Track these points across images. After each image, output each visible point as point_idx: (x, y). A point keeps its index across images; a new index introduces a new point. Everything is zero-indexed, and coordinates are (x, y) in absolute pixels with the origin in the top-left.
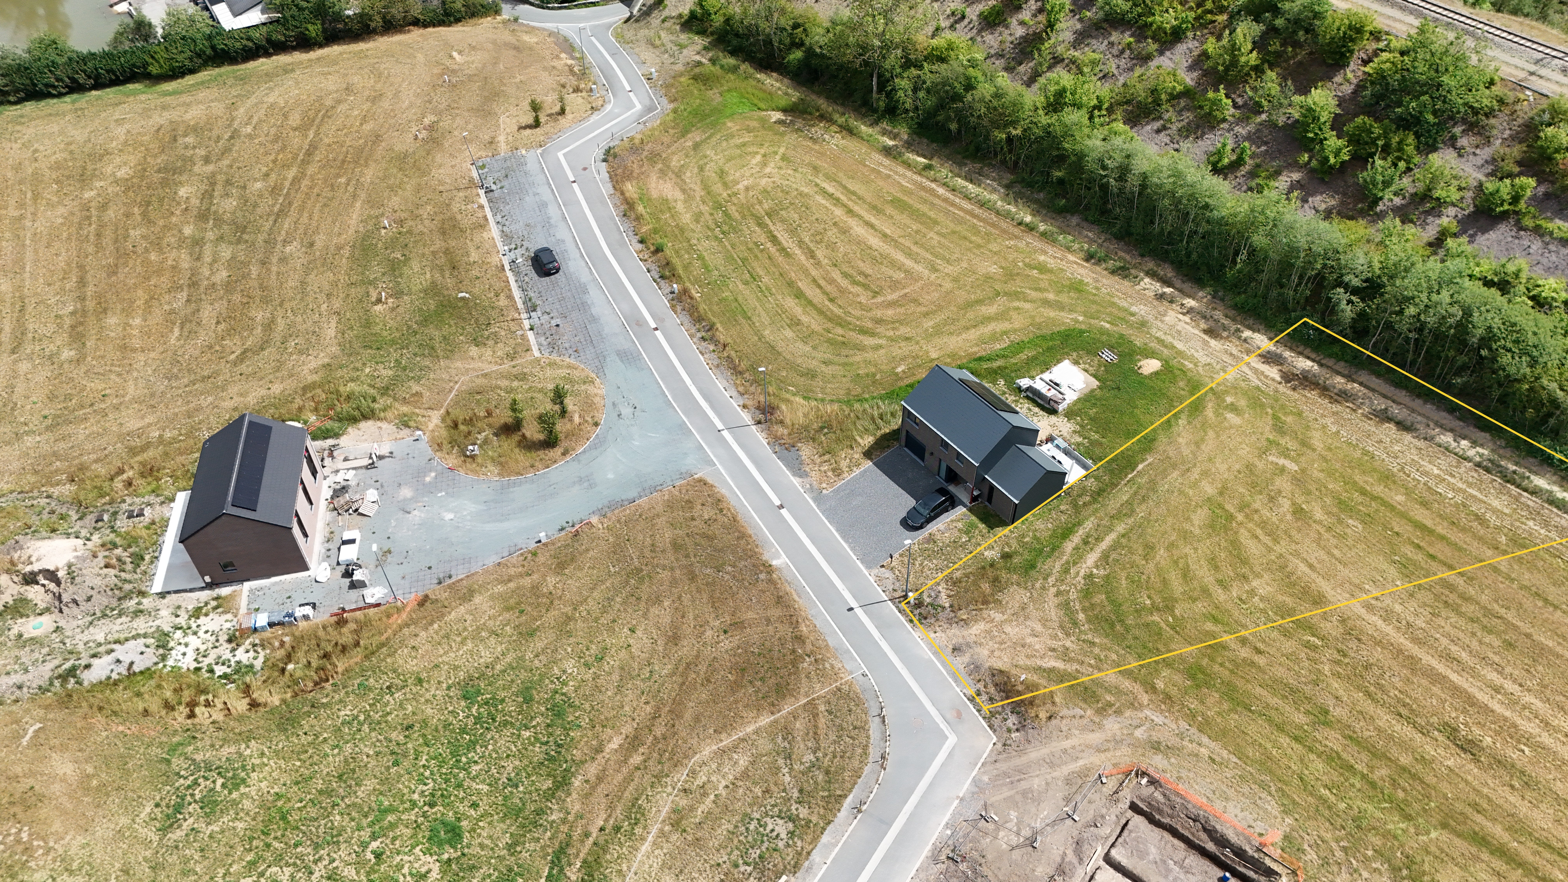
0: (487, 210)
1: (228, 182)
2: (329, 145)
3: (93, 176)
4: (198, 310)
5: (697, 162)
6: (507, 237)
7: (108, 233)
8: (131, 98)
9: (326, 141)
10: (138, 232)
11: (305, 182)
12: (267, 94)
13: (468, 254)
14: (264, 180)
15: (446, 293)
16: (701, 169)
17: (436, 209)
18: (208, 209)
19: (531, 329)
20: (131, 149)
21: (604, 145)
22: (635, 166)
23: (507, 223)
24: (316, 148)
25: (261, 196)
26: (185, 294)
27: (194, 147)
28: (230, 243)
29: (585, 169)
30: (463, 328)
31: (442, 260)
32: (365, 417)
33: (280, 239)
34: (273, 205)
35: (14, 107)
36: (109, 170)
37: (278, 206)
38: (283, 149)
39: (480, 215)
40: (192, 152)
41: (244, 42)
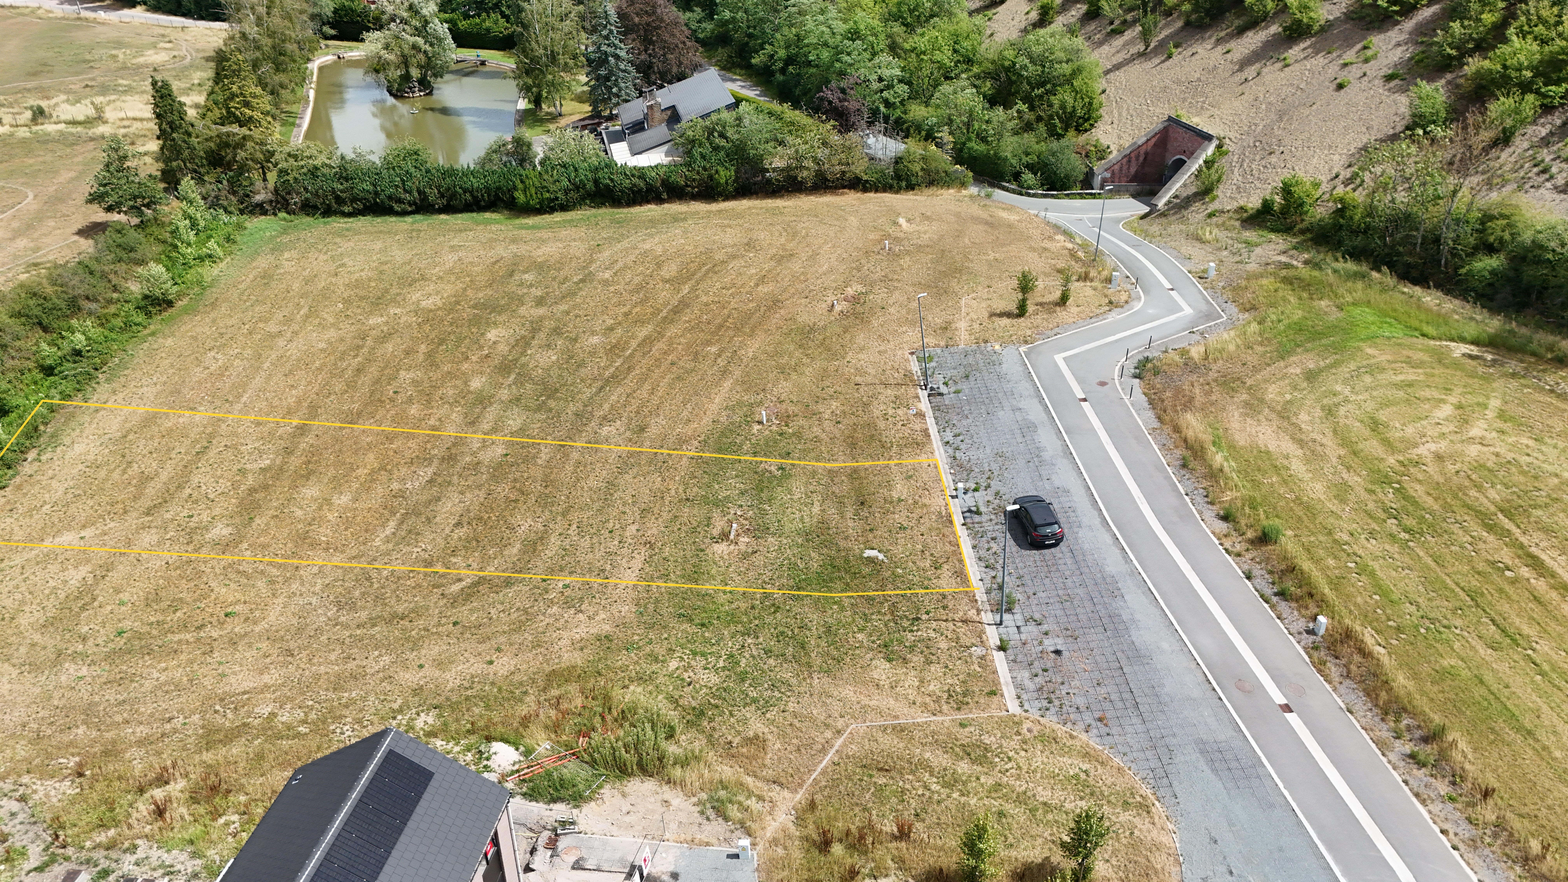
0: (930, 422)
1: (557, 331)
2: (706, 305)
3: (393, 300)
4: (438, 499)
5: (1318, 400)
6: (960, 468)
7: (373, 371)
8: (481, 227)
9: (704, 299)
10: (411, 375)
11: (661, 345)
12: (644, 240)
13: (889, 485)
14: (604, 334)
15: (842, 544)
16: (1330, 412)
17: (847, 408)
18: (516, 360)
19: (1002, 648)
20: (453, 278)
21: (1136, 355)
22: (1197, 391)
23: (963, 446)
24: (687, 306)
25: (592, 354)
26: (430, 471)
27: (531, 286)
28: (527, 408)
29: (1103, 384)
30: (866, 618)
31: (844, 487)
32: (644, 770)
33: (599, 413)
34: (605, 368)
35: (346, 220)
36: (415, 296)
37: (612, 370)
38: (643, 302)
39: (917, 427)
40: (525, 291)
41: (635, 180)
